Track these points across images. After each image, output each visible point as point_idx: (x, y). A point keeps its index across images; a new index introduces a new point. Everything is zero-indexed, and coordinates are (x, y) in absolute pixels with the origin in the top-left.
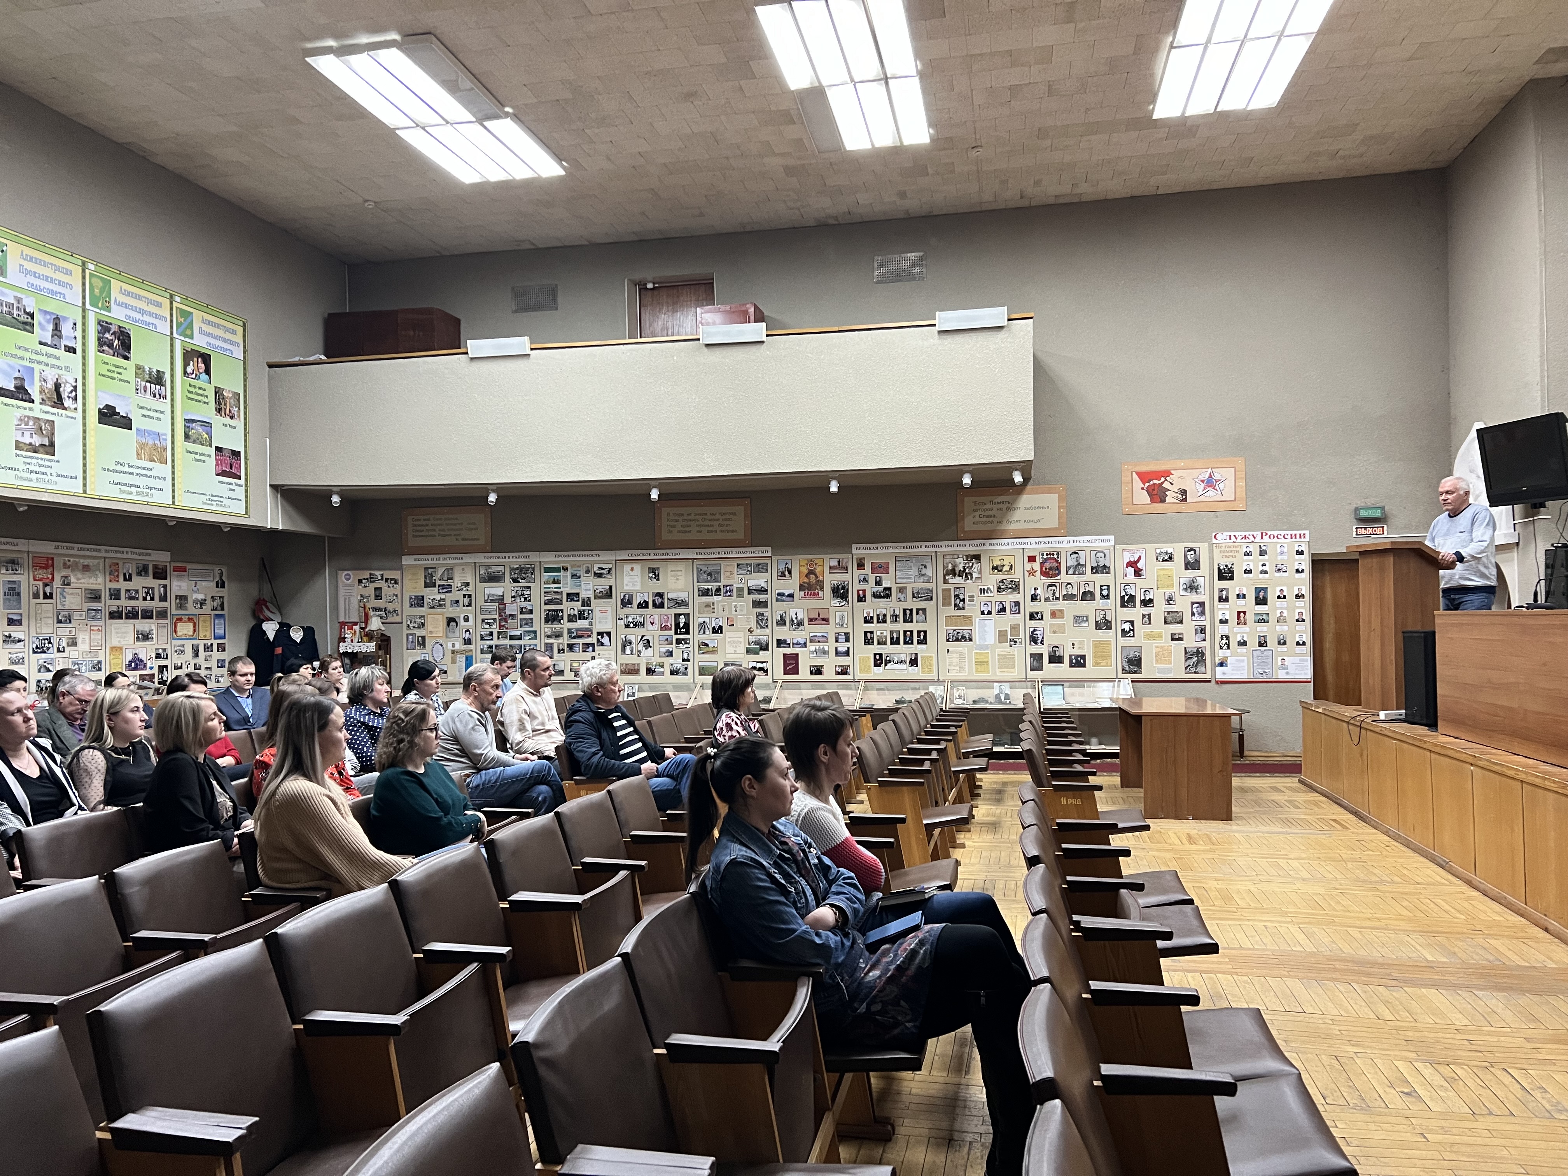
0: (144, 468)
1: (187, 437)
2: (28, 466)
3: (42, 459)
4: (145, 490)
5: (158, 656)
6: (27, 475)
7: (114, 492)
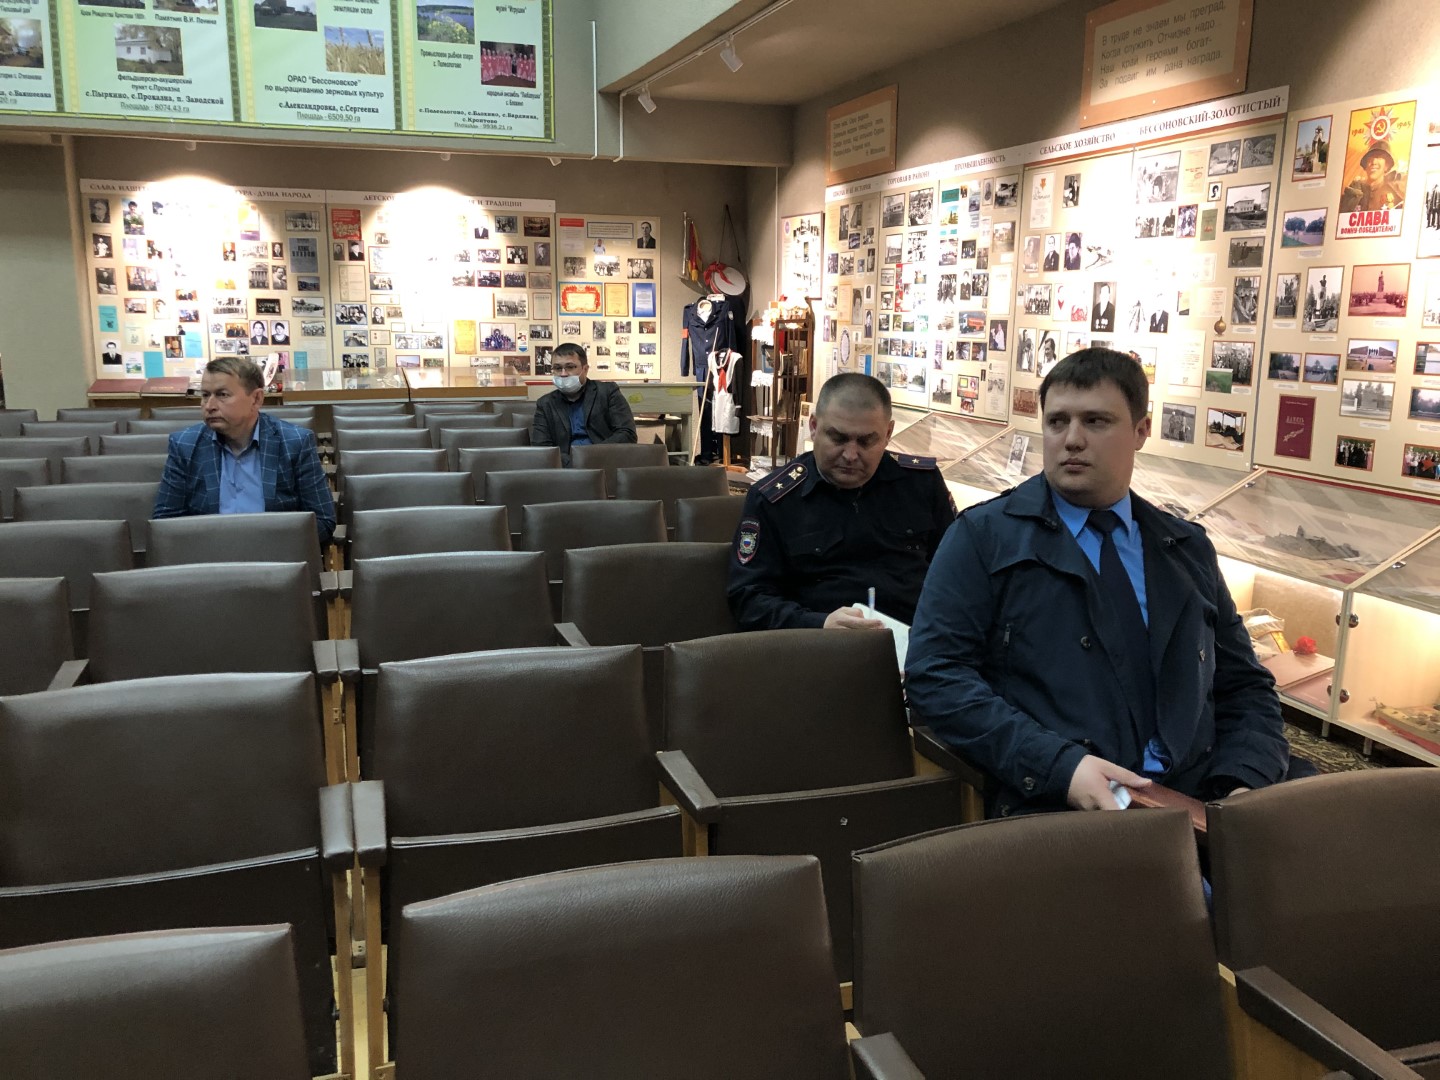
0: (342, 83)
1: (423, 32)
2: (140, 91)
3: (162, 80)
4: (344, 113)
5: (535, 335)
6: (141, 102)
7: (290, 118)
